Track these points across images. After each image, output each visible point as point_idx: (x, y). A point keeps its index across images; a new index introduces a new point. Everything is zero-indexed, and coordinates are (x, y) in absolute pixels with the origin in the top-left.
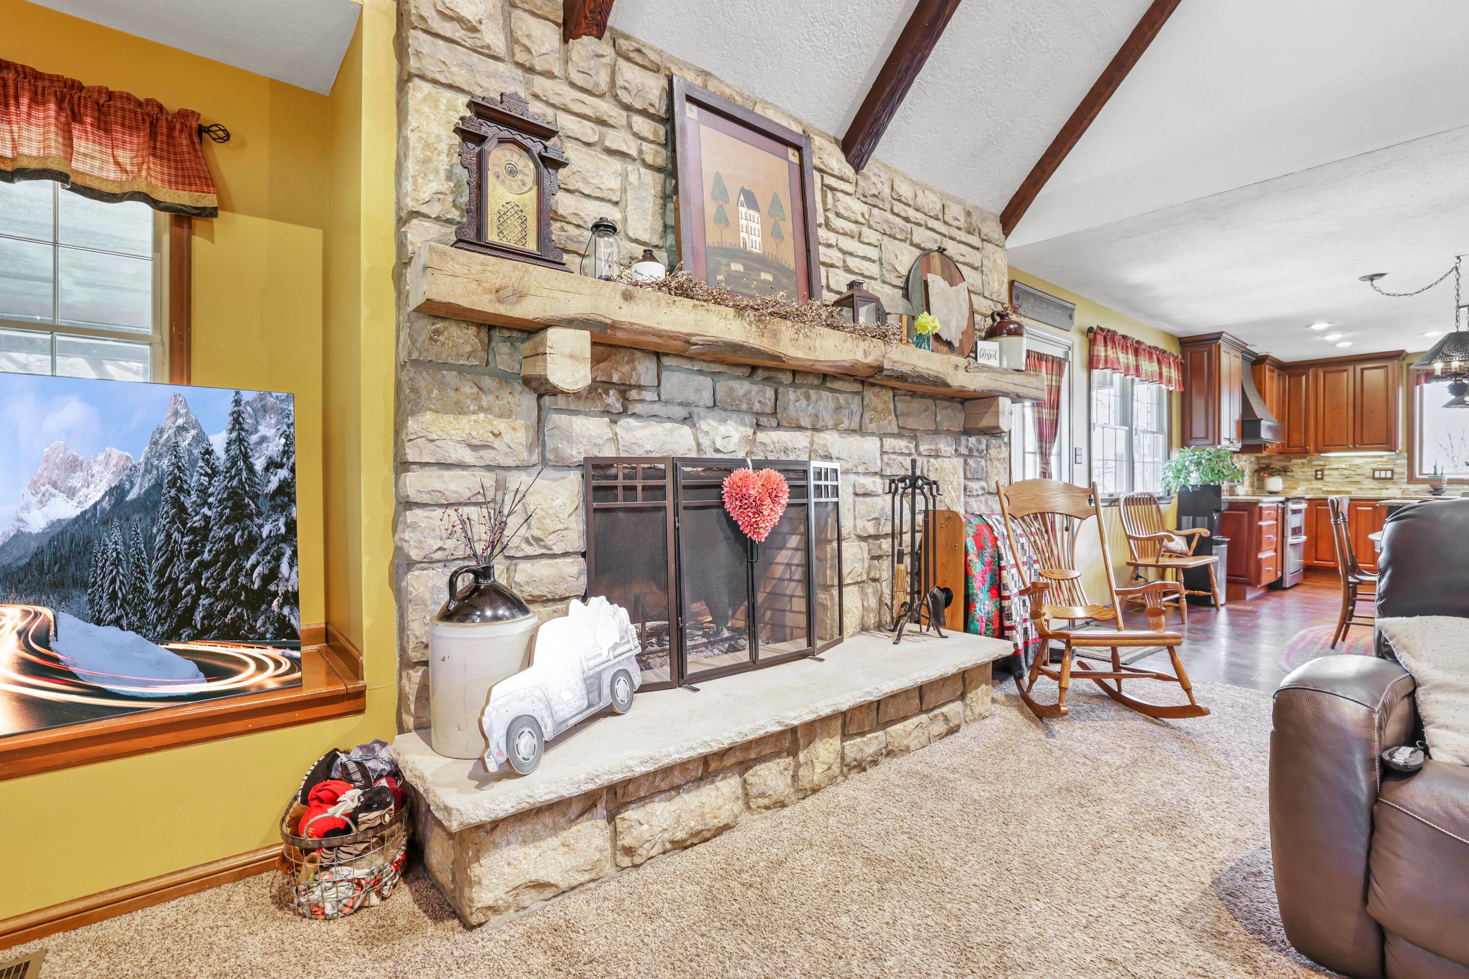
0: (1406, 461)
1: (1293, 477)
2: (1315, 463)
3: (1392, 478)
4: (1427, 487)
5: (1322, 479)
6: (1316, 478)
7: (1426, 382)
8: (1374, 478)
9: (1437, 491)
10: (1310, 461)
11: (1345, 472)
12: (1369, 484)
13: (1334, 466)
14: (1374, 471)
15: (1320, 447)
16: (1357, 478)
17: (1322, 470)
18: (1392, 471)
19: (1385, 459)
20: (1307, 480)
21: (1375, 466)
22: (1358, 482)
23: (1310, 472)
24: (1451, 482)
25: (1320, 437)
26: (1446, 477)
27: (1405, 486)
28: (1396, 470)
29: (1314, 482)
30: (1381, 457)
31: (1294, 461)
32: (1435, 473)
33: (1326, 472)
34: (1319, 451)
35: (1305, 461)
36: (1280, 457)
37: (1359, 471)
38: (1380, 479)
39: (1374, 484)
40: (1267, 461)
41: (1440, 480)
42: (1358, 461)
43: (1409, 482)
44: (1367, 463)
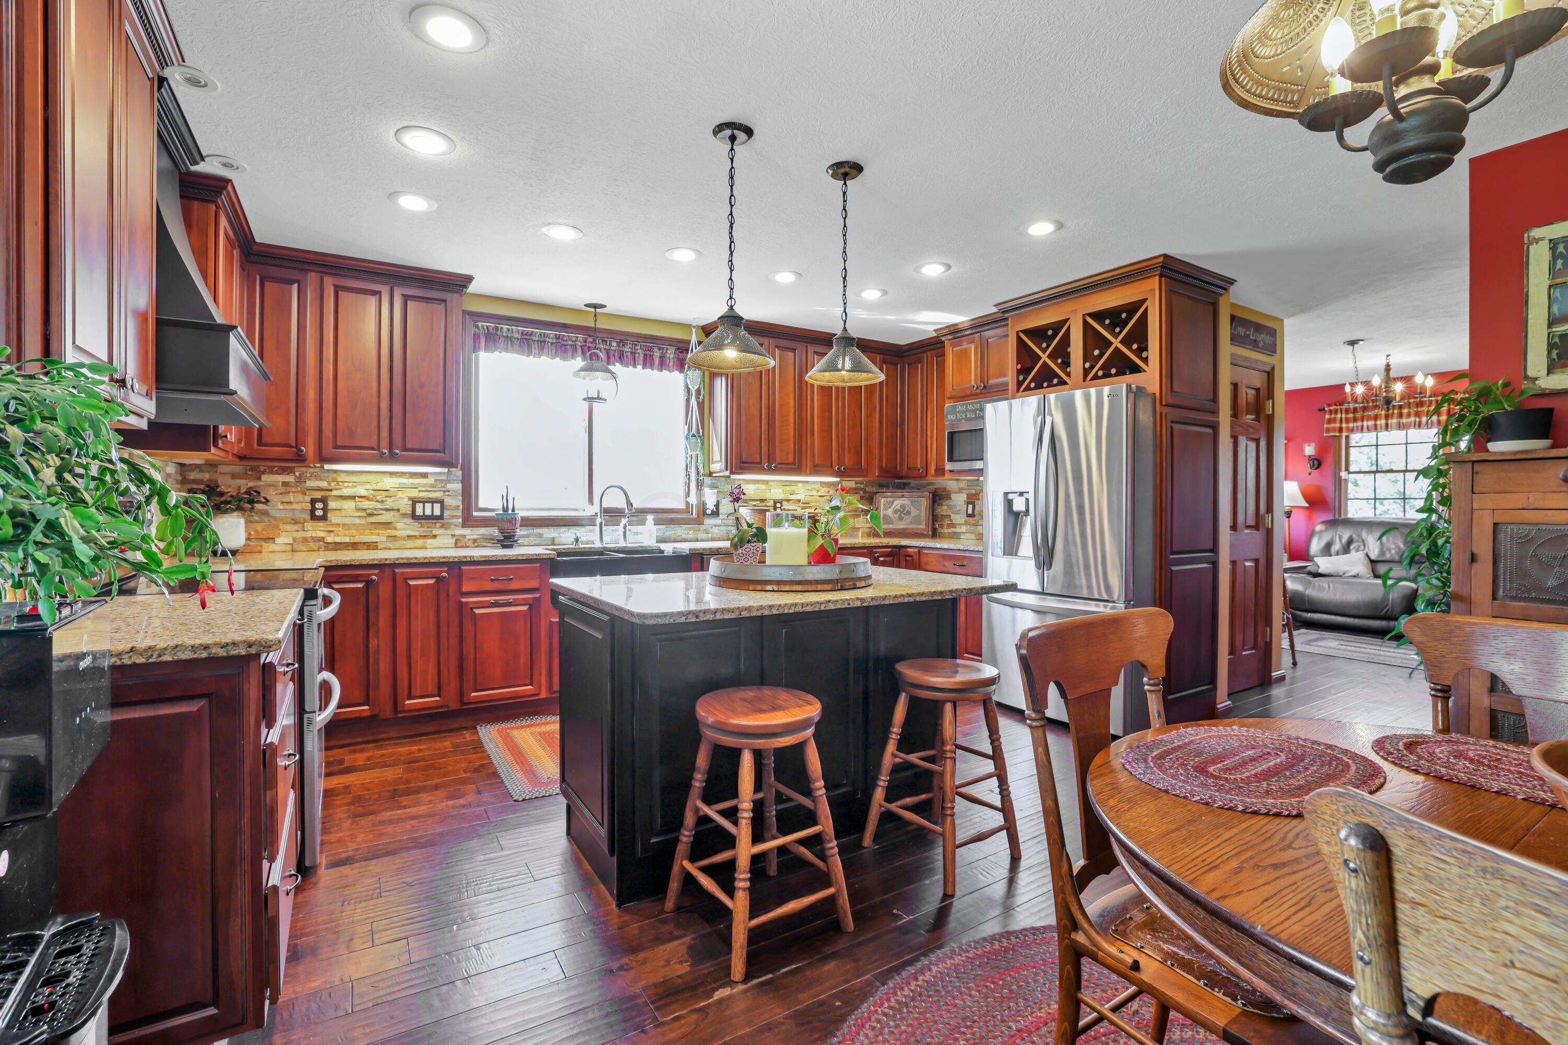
0: (459, 486)
1: (265, 513)
2: (310, 484)
3: (441, 517)
4: (495, 532)
5: (324, 518)
6: (313, 517)
7: (487, 349)
8: (414, 516)
9: (507, 540)
10: (300, 480)
11: (366, 504)
12: (406, 528)
13: (346, 492)
14: (414, 502)
15: (328, 450)
16: (387, 517)
17: (324, 500)
18: (441, 502)
19: (431, 480)
20: (295, 522)
21: (414, 493)
22: (388, 525)
23: (301, 504)
24: (529, 522)
25: (327, 428)
26: (521, 514)
27: (459, 531)
28: (448, 501)
29: (309, 525)
30: (425, 475)
31: (266, 478)
32: (505, 510)
33: (332, 504)
34: (323, 459)
35: (290, 478)
36: (237, 468)
37: (389, 504)
38: (425, 517)
39: (413, 529)
40: (206, 476)
41: (512, 520)
42: (389, 483)
43: (464, 525)
44: (401, 488)
